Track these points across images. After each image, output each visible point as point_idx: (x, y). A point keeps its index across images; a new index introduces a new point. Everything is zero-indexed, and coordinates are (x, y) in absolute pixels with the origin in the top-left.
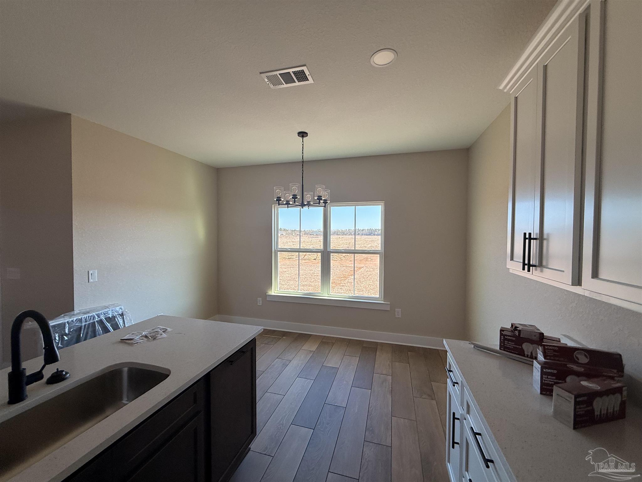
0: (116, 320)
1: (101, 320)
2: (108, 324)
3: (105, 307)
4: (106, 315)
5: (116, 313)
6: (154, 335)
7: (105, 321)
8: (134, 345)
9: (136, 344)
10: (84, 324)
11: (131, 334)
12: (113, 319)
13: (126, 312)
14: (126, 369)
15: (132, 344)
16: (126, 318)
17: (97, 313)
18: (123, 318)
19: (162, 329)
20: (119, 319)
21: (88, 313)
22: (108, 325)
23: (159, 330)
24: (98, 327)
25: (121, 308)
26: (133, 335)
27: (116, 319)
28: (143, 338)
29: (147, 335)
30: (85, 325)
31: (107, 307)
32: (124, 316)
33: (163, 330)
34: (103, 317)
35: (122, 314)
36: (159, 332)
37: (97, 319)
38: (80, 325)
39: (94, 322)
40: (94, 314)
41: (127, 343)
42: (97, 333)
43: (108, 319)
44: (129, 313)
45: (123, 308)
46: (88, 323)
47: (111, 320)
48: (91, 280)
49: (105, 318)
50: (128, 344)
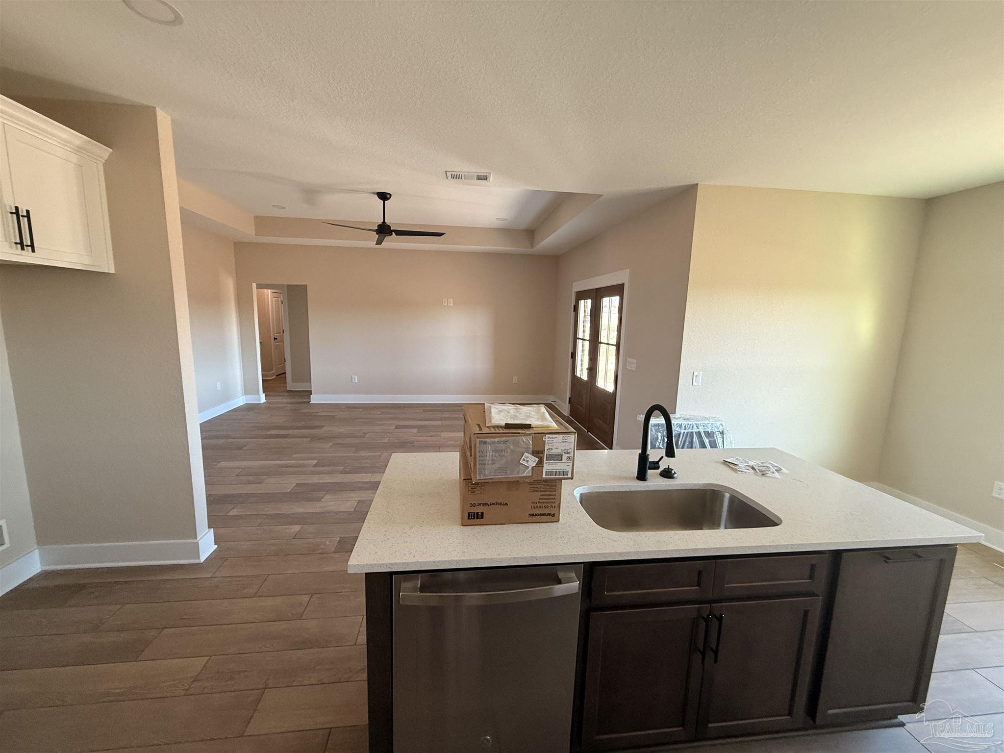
0: (715, 438)
1: (699, 432)
2: (706, 438)
3: (705, 418)
4: (706, 427)
5: (715, 429)
6: (764, 469)
7: (703, 435)
8: (739, 472)
9: (740, 472)
10: (682, 431)
11: (735, 459)
12: (712, 435)
13: (727, 431)
14: (727, 495)
15: (736, 471)
16: (726, 439)
17: (696, 422)
18: (723, 437)
19: (775, 466)
20: (718, 437)
21: (688, 420)
22: (706, 441)
23: (771, 467)
24: (695, 439)
25: (722, 425)
26: (737, 461)
27: (715, 435)
28: (750, 469)
29: (754, 466)
30: (684, 433)
31: (707, 419)
32: (724, 435)
33: (775, 468)
34: (701, 430)
35: (723, 432)
36: (771, 469)
37: (695, 430)
38: (679, 431)
39: (693, 432)
40: (693, 422)
41: (731, 467)
42: (694, 445)
43: (708, 434)
44: (730, 433)
45: (724, 425)
46: (686, 431)
47: (709, 435)
48: (695, 383)
49: (704, 432)
50: (732, 469)
